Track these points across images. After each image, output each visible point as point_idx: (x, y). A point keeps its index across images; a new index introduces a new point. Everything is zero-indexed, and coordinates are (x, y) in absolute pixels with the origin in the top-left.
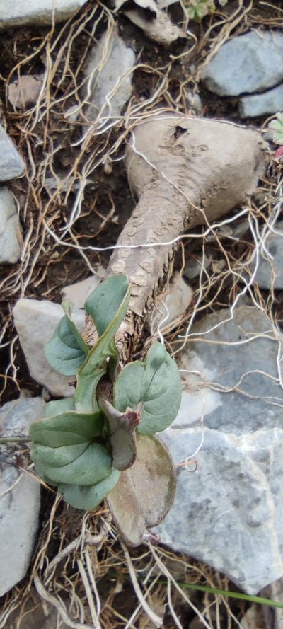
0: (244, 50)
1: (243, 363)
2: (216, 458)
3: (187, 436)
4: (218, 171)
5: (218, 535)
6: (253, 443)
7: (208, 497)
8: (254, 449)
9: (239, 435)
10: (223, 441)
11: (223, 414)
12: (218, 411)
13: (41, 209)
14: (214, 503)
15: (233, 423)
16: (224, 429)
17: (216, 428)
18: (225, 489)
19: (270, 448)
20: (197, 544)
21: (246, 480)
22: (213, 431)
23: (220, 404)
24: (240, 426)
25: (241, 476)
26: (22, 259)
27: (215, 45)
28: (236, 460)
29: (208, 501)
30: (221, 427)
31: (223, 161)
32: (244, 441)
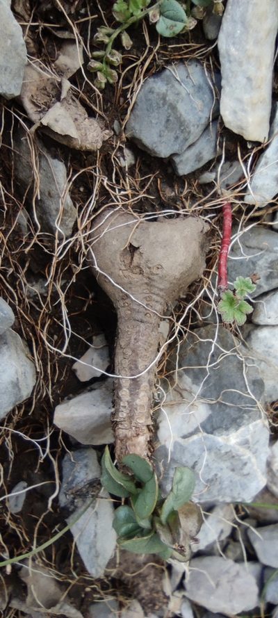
0: (164, 105)
1: (220, 377)
2: (216, 453)
3: (194, 442)
4: (175, 281)
5: (225, 488)
6: (238, 437)
7: (215, 473)
8: (238, 440)
9: (228, 435)
10: (219, 443)
11: (214, 420)
12: (210, 418)
13: (34, 323)
14: (219, 475)
15: (222, 427)
16: (217, 434)
17: (212, 433)
18: (224, 465)
19: (249, 437)
20: (215, 496)
21: (237, 458)
22: (210, 436)
23: (210, 412)
24: (227, 429)
25: (233, 457)
26: (38, 370)
27: (132, 93)
28: (228, 450)
29: (216, 475)
30: (215, 432)
31: (176, 274)
32: (231, 438)
